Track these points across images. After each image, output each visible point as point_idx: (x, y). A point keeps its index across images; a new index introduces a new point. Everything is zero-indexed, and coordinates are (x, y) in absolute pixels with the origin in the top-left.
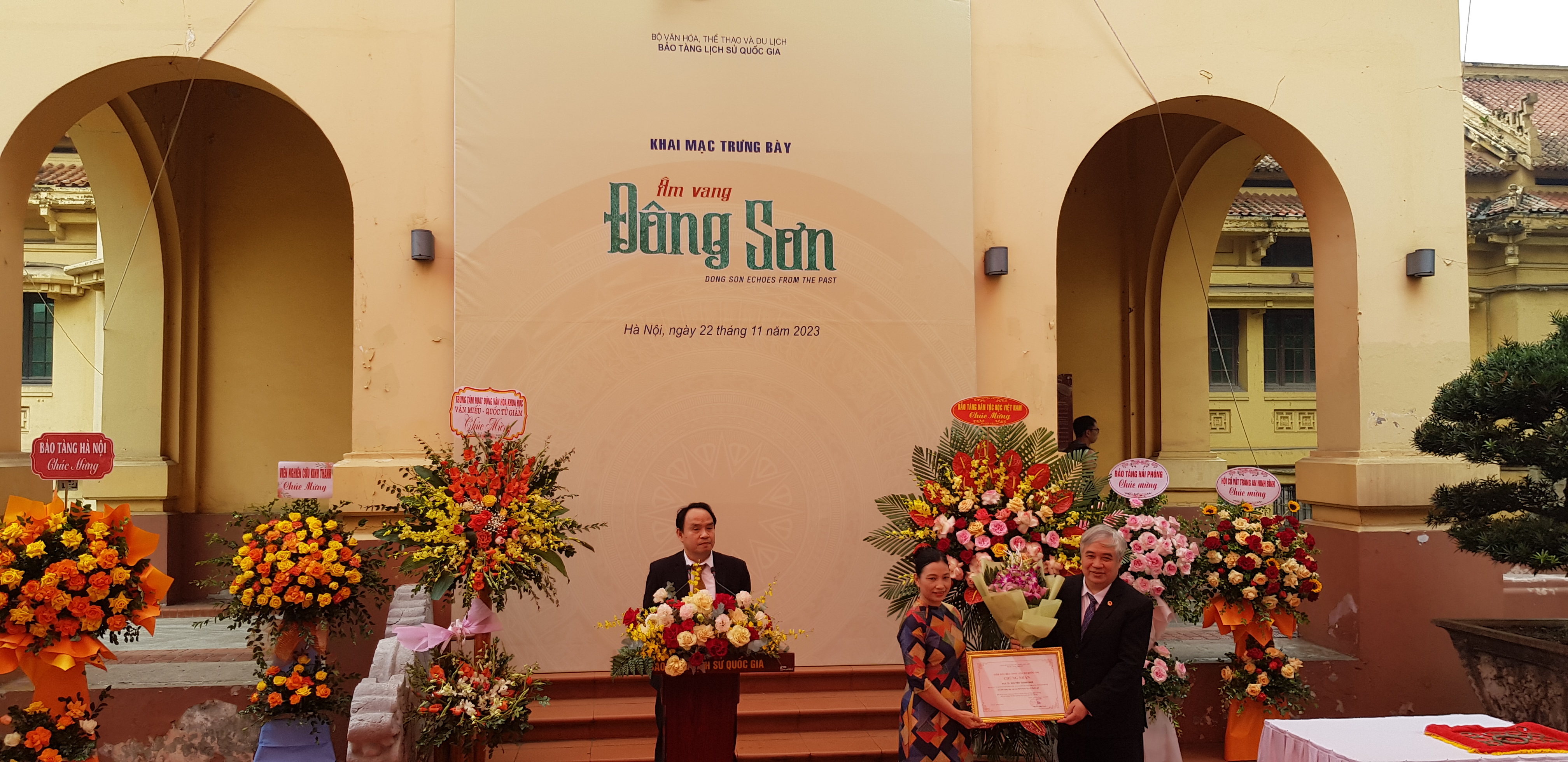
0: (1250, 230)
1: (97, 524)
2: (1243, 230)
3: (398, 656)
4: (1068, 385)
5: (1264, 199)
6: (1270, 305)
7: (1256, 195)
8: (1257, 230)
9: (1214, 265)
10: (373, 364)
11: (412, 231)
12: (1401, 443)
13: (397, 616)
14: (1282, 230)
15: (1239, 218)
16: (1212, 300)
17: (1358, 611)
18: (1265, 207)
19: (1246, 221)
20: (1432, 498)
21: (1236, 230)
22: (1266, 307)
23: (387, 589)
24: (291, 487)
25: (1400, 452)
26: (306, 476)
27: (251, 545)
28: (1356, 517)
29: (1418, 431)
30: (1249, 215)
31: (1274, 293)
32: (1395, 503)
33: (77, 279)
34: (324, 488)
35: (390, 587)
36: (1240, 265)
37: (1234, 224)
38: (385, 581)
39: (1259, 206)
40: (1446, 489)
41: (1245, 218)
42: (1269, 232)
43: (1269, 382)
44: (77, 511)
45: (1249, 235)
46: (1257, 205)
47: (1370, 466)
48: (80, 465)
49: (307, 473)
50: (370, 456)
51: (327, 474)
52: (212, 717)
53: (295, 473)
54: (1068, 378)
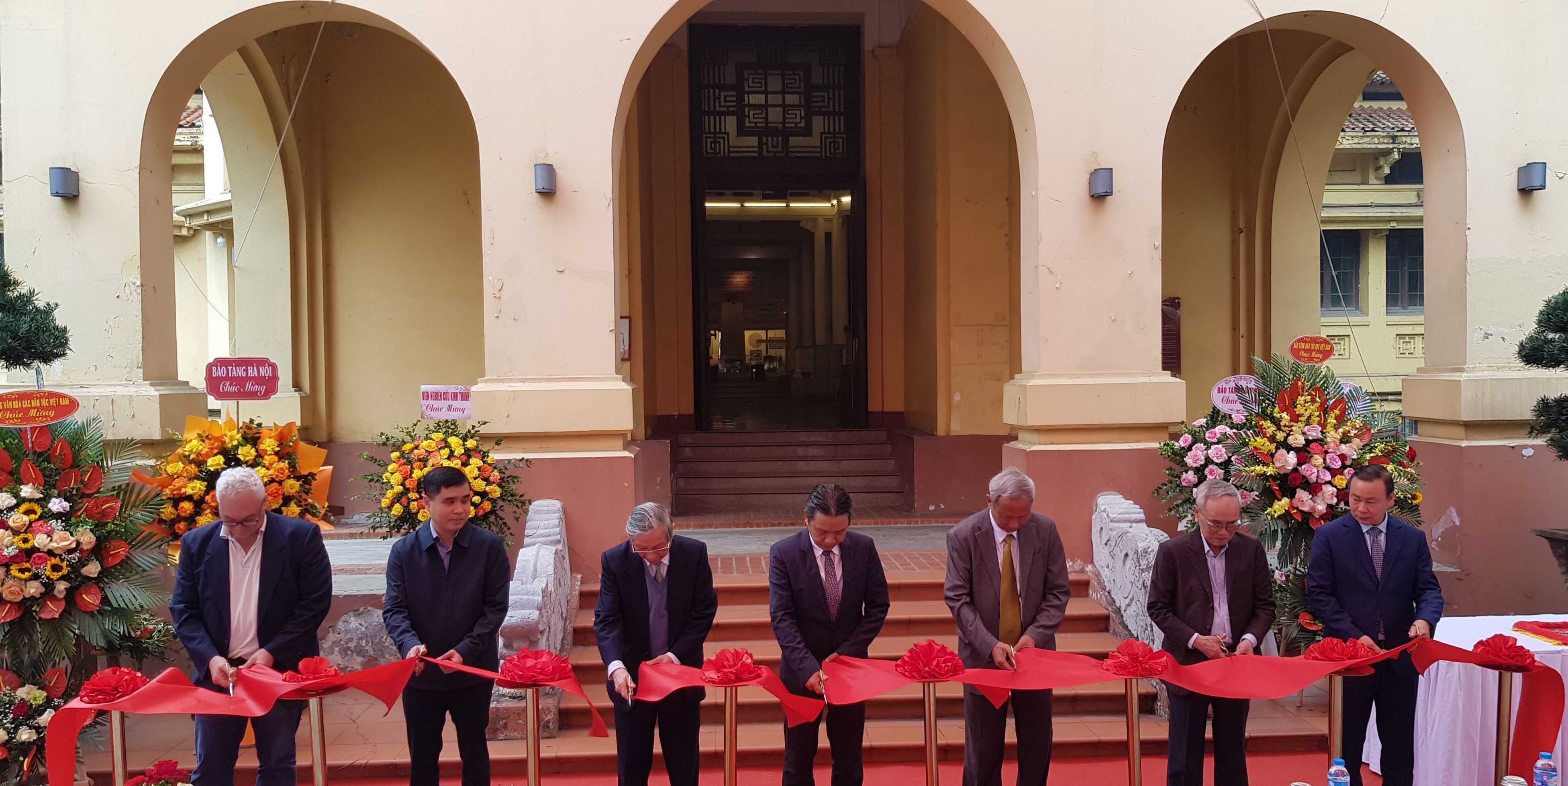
0: (1373, 146)
1: (268, 440)
2: (1365, 146)
3: (539, 563)
4: (1176, 309)
5: (1389, 113)
6: (1394, 225)
7: (1381, 109)
8: (1380, 146)
9: (1327, 184)
10: (503, 294)
11: (535, 165)
12: (1508, 358)
13: (535, 528)
14: (1407, 146)
15: (1361, 134)
16: (1324, 221)
17: (1460, 524)
18: (1390, 122)
19: (1368, 137)
20: (1534, 410)
21: (1358, 146)
22: (1389, 227)
23: (523, 503)
24: (433, 409)
25: (1507, 367)
26: (446, 399)
27: (400, 463)
28: (1461, 431)
29: (1521, 344)
30: (1373, 130)
31: (1399, 212)
32: (1500, 417)
33: (188, 219)
34: (463, 410)
35: (527, 502)
36: (1362, 184)
37: (1356, 141)
38: (522, 496)
39: (1383, 121)
40: (1547, 400)
41: (1368, 134)
42: (1393, 148)
43: (1392, 306)
44: (249, 428)
45: (1371, 151)
46: (1381, 119)
47: (1476, 380)
48: (249, 387)
49: (447, 396)
50: (502, 381)
51: (466, 396)
52: (365, 622)
53: (435, 396)
54: (1176, 301)
